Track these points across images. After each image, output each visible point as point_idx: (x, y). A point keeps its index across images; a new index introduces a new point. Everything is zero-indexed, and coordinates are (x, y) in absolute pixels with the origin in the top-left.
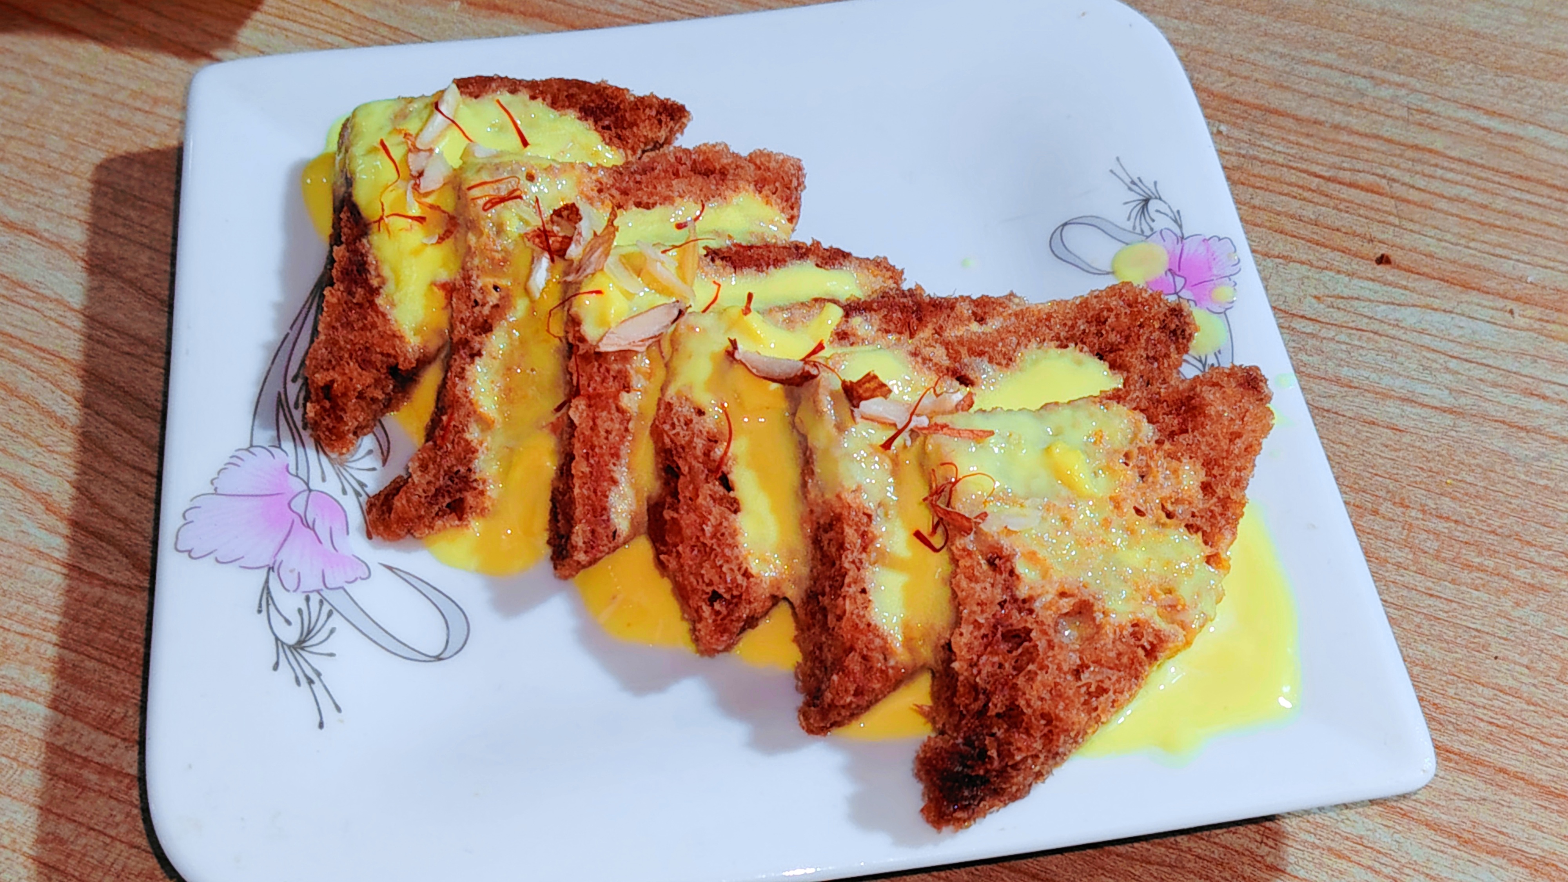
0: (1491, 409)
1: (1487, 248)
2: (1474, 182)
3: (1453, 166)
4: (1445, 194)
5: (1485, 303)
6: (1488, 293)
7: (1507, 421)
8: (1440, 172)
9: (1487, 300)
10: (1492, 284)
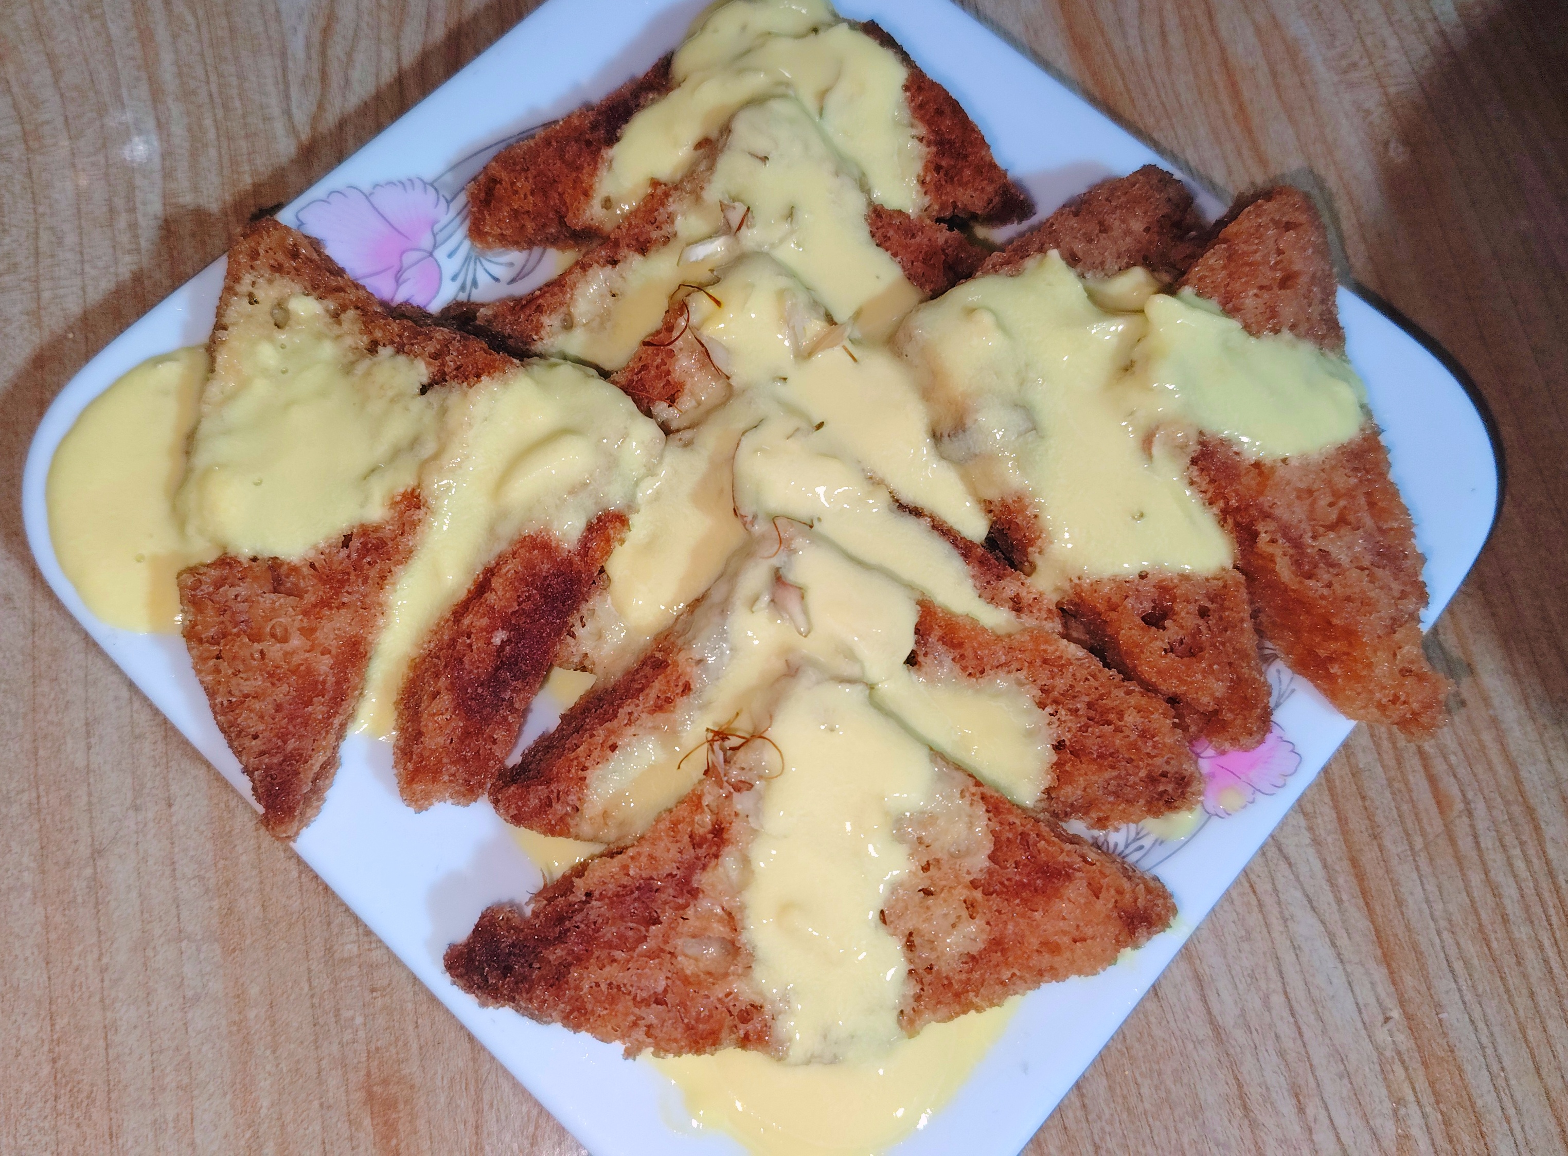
0: (1248, 1067)
1: (1453, 952)
2: (1530, 891)
3: (1535, 860)
4: (1492, 874)
5: (1380, 989)
6: (1394, 983)
7: (1245, 1089)
8: (1517, 852)
9: (1384, 989)
10: (1409, 981)
